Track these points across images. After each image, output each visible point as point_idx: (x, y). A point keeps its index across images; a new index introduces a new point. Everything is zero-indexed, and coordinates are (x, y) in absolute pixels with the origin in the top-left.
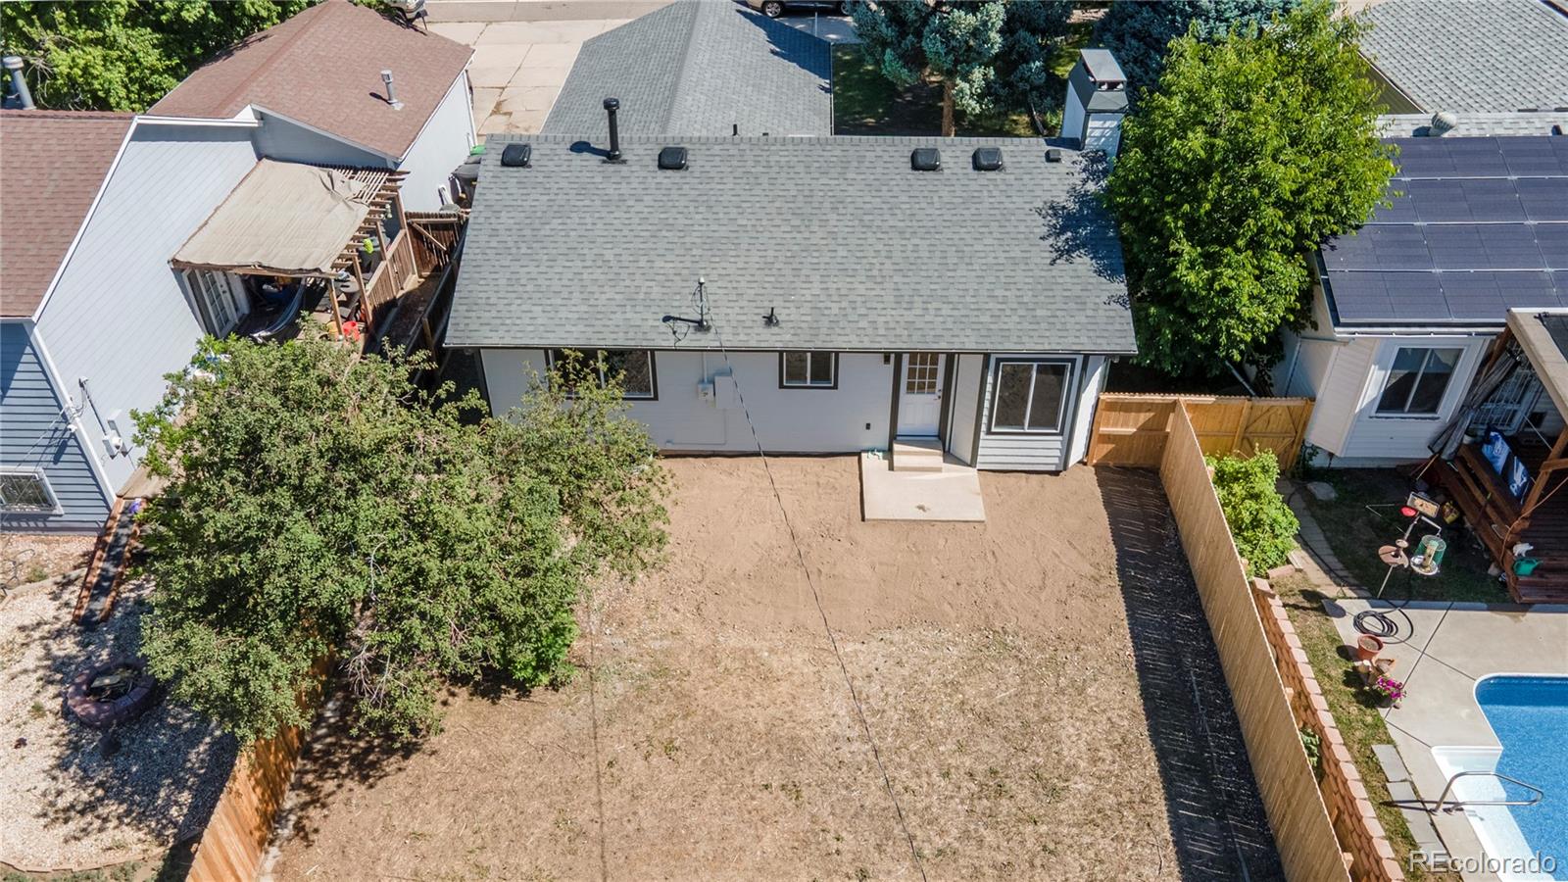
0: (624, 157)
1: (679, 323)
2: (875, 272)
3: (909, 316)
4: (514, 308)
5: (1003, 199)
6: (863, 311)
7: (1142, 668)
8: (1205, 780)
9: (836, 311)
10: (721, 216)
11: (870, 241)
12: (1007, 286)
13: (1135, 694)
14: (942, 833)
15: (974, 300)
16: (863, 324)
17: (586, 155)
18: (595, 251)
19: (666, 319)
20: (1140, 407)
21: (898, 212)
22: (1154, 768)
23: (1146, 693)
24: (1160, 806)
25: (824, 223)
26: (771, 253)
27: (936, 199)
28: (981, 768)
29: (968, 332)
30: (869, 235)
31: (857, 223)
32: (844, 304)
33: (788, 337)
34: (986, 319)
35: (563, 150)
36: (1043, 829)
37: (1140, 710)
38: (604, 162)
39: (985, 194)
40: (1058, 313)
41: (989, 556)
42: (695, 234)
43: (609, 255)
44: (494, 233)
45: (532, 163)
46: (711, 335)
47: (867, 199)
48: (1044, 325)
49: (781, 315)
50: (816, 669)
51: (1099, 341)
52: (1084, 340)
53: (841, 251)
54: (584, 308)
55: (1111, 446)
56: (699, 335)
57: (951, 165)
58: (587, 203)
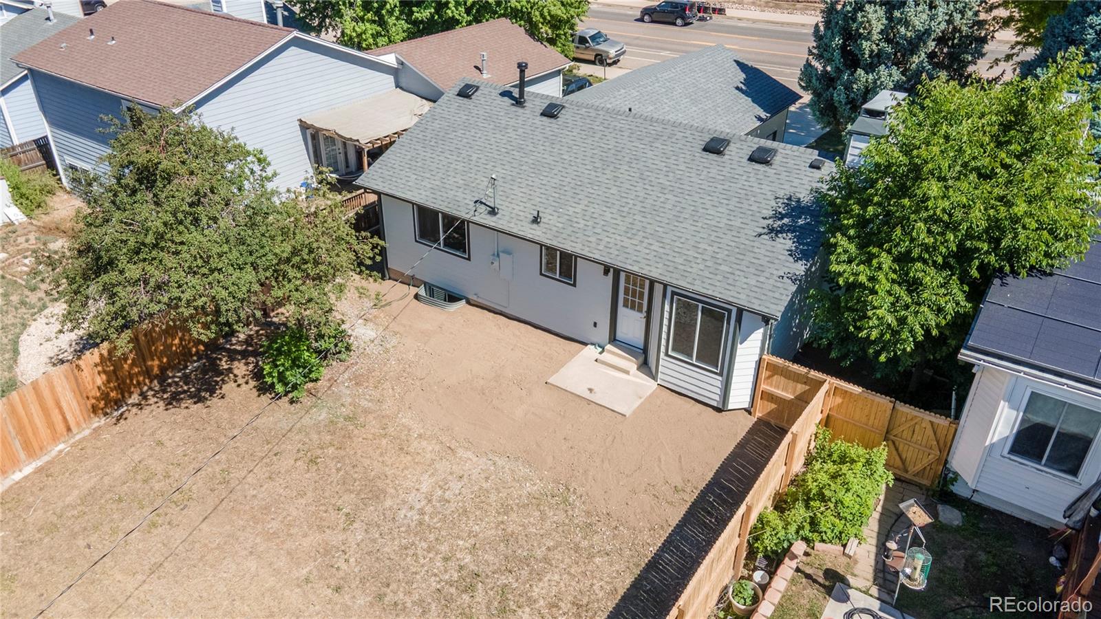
0: (525, 104)
1: (482, 206)
2: (626, 209)
3: (627, 243)
4: (403, 173)
5: (755, 185)
6: (599, 231)
7: (653, 565)
9: (581, 226)
10: (556, 150)
11: (637, 189)
12: (712, 243)
15: (681, 245)
16: (593, 239)
17: (506, 99)
18: (469, 153)
19: (477, 202)
20: (796, 378)
21: (671, 174)
23: (637, 583)
25: (616, 170)
26: (568, 180)
27: (705, 173)
28: (472, 568)
29: (660, 265)
30: (640, 184)
31: (638, 175)
32: (590, 223)
33: (539, 233)
34: (679, 260)
35: (496, 93)
38: (513, 105)
39: (744, 178)
40: (737, 273)
41: (610, 439)
42: (532, 157)
43: (475, 157)
44: (424, 130)
45: (473, 97)
46: (494, 218)
47: (656, 162)
48: (719, 277)
49: (545, 218)
51: (753, 300)
52: (743, 296)
53: (613, 190)
54: (438, 183)
55: (774, 406)
56: (488, 217)
57: (733, 154)
58: (486, 125)
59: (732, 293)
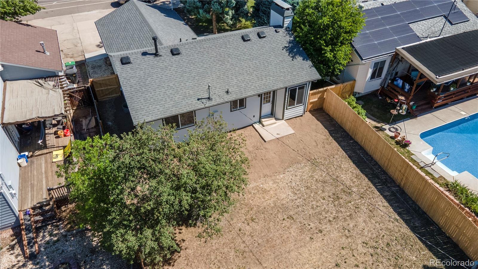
0: (160, 54)
1: (203, 100)
2: (248, 72)
3: (263, 82)
4: (150, 108)
5: (271, 45)
6: (251, 84)
7: (350, 157)
8: (379, 178)
9: (244, 86)
10: (198, 66)
11: (243, 64)
12: (283, 68)
13: (352, 164)
14: (331, 213)
15: (277, 74)
16: (253, 87)
17: (148, 56)
18: (167, 84)
19: (198, 99)
20: (318, 93)
21: (246, 54)
22: (367, 180)
23: (354, 163)
24: (373, 188)
25: (228, 62)
26: (218, 73)
27: (254, 49)
28: (331, 194)
29: (280, 83)
30: (242, 62)
31: (237, 60)
32: (245, 83)
33: (235, 96)
34: (282, 78)
35: (140, 56)
36: (353, 203)
37: (355, 167)
38: (155, 57)
39: (265, 45)
40: (298, 72)
41: (301, 142)
42: (194, 73)
43: (171, 85)
44: (131, 86)
45: (132, 62)
46: (214, 101)
47: (237, 52)
48: (297, 76)
49: (230, 90)
50: (276, 185)
51: (311, 77)
52: (308, 78)
53: (237, 69)
54: (172, 102)
55: (312, 105)
56: (210, 102)
57: (253, 38)
58: (156, 70)
59: (305, 79)
